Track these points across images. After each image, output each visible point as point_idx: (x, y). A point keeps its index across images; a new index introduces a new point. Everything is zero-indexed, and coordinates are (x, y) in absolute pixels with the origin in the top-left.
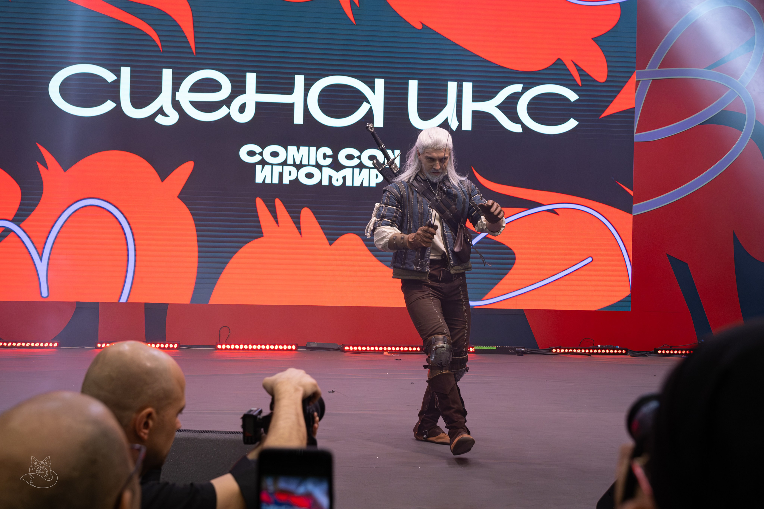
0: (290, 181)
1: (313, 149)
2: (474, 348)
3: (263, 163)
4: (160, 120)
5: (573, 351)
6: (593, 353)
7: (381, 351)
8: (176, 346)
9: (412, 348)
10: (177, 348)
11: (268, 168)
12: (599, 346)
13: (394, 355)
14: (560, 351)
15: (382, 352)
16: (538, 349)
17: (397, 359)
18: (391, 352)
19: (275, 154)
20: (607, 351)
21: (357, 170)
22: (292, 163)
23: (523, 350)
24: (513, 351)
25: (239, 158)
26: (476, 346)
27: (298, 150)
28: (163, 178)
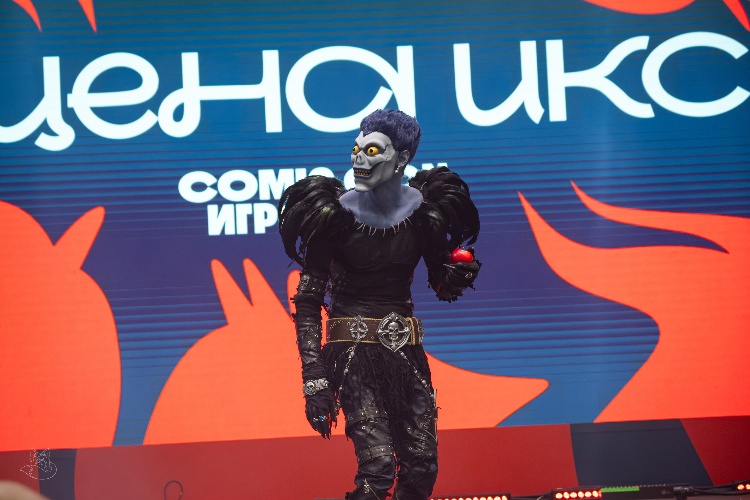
0: (267, 229)
1: (301, 172)
2: (600, 492)
3: (220, 201)
9: (494, 498)
16: (711, 487)
19: (238, 186)
23: (686, 488)
24: (668, 492)
25: (179, 196)
26: (604, 488)
27: (277, 175)
28: (54, 239)
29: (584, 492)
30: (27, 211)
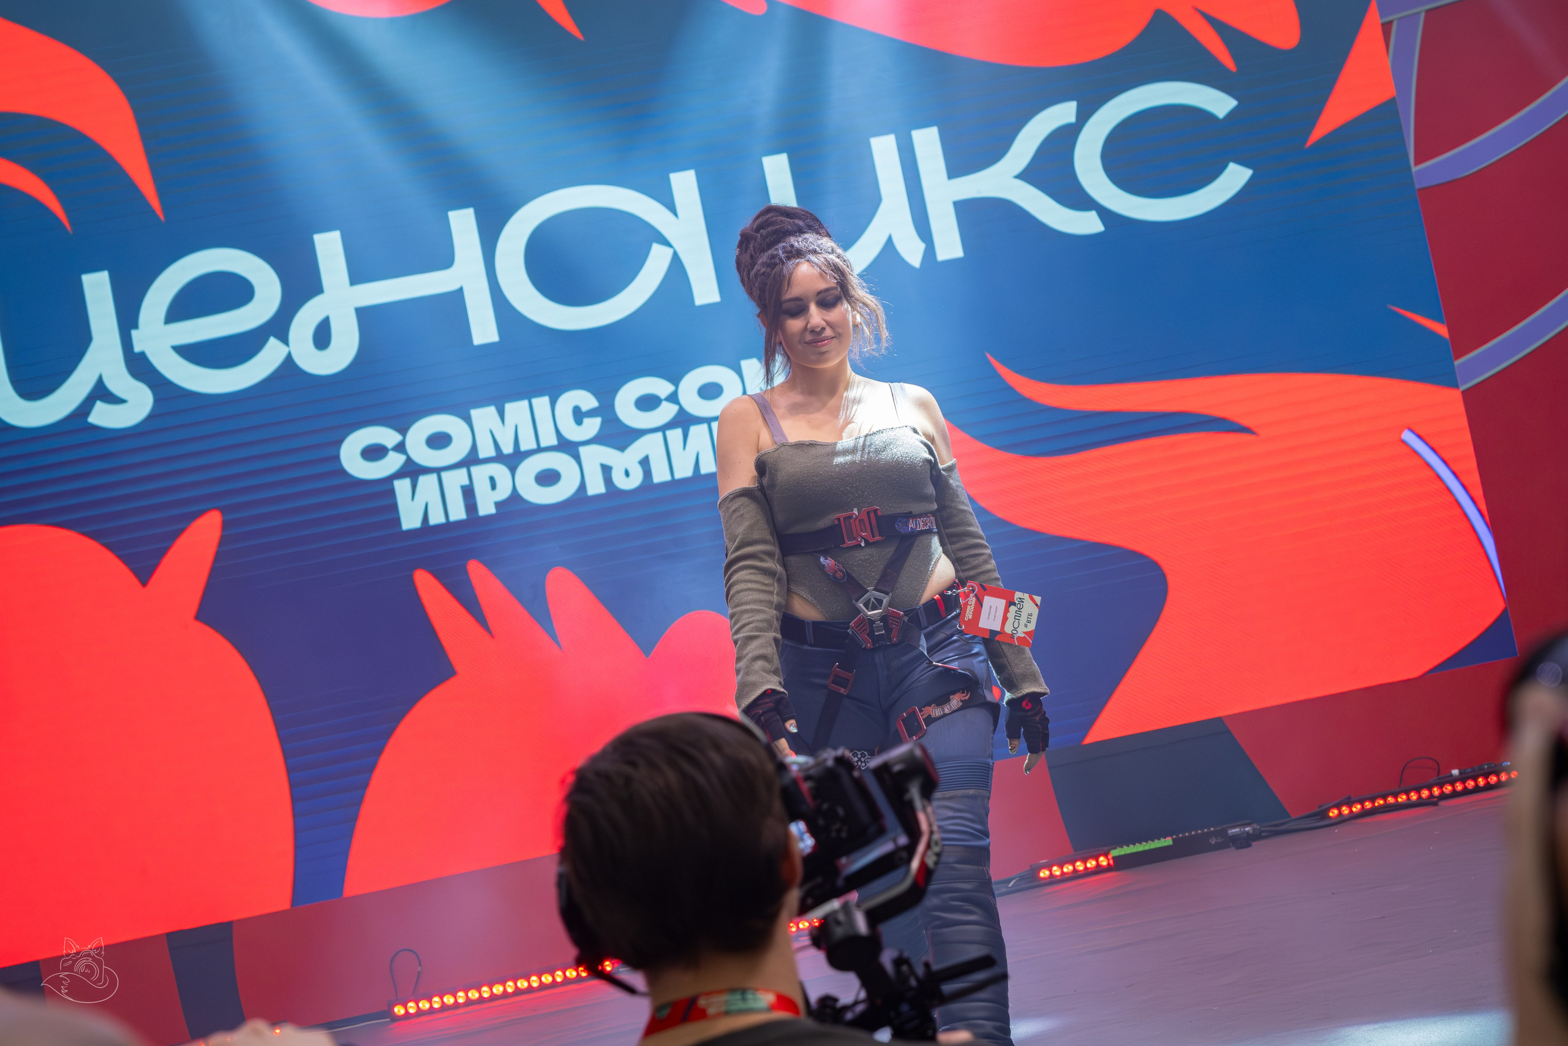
0: (498, 505)
1: (541, 403)
2: (1110, 857)
3: (412, 471)
4: (103, 416)
5: (1385, 801)
6: (1443, 797)
11: (427, 482)
12: (1455, 772)
14: (1351, 811)
16: (1289, 819)
19: (439, 441)
20: (1481, 782)
21: (675, 435)
22: (491, 453)
23: (1247, 829)
24: (1220, 840)
25: (343, 472)
26: (1115, 848)
27: (501, 414)
28: (144, 576)
29: (1085, 862)
30: (92, 536)
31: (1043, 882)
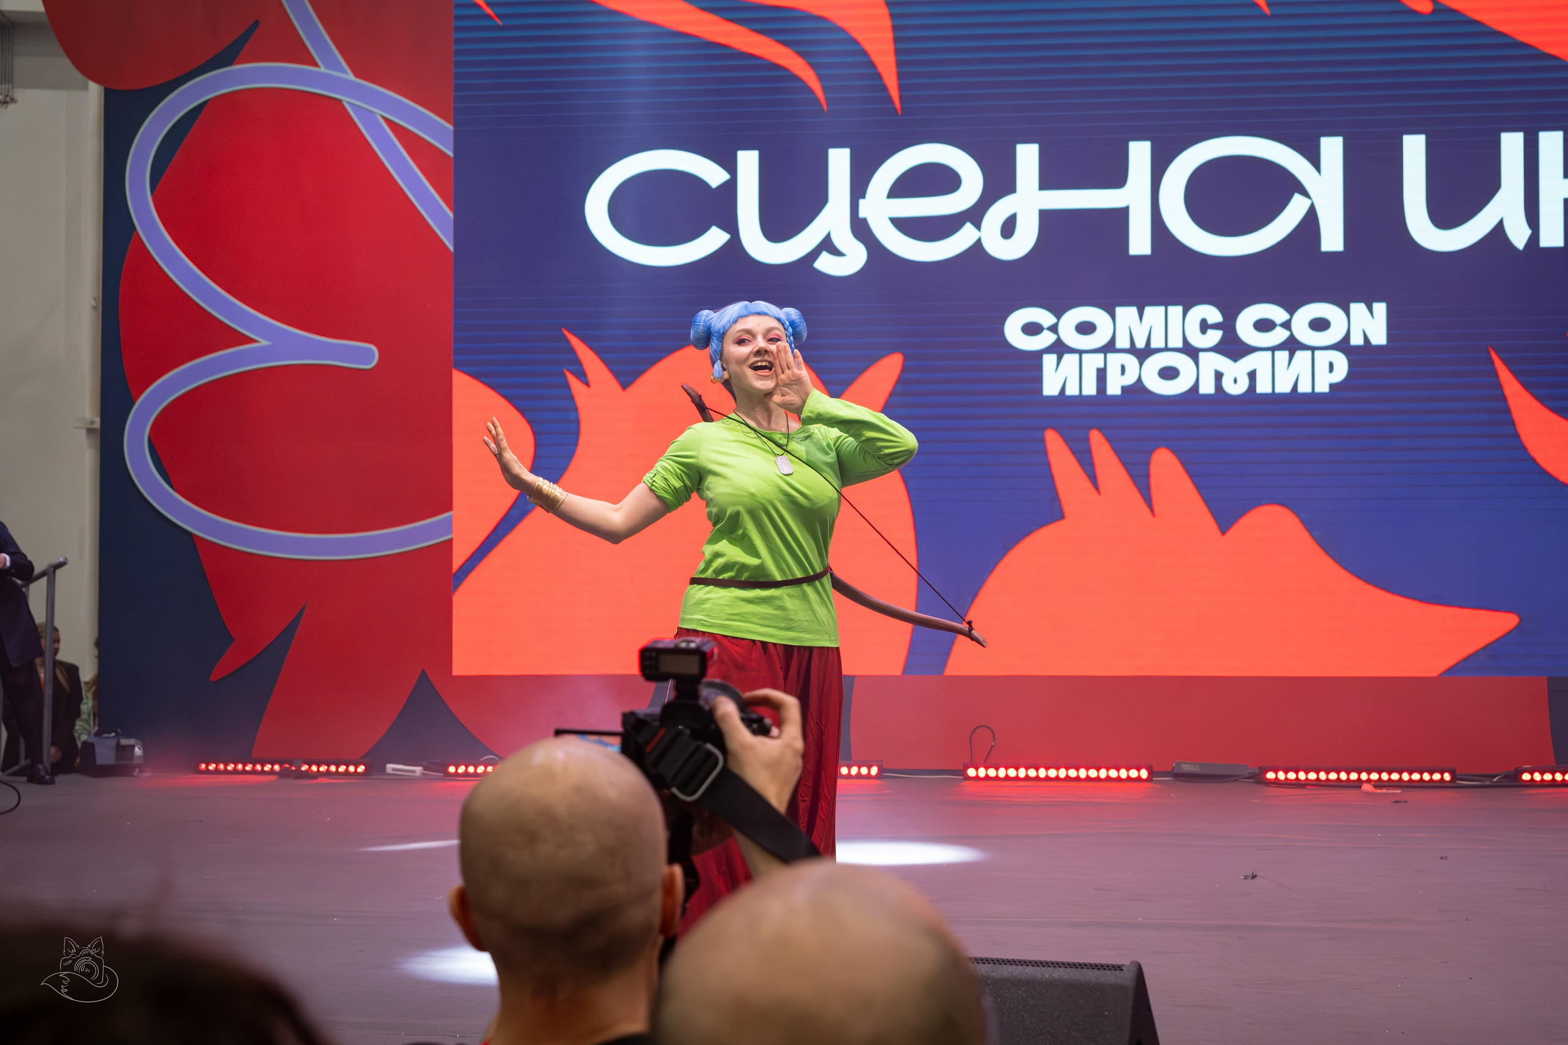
3: (1059, 348)
7: (1354, 781)
8: (874, 771)
9: (1431, 775)
10: (877, 777)
13: (1388, 792)
15: (1356, 784)
17: (1397, 802)
18: (1379, 784)
19: (1086, 328)
21: (1282, 356)
22: (1127, 345)
25: (1005, 341)
27: (1141, 314)
31: (1524, 783)
